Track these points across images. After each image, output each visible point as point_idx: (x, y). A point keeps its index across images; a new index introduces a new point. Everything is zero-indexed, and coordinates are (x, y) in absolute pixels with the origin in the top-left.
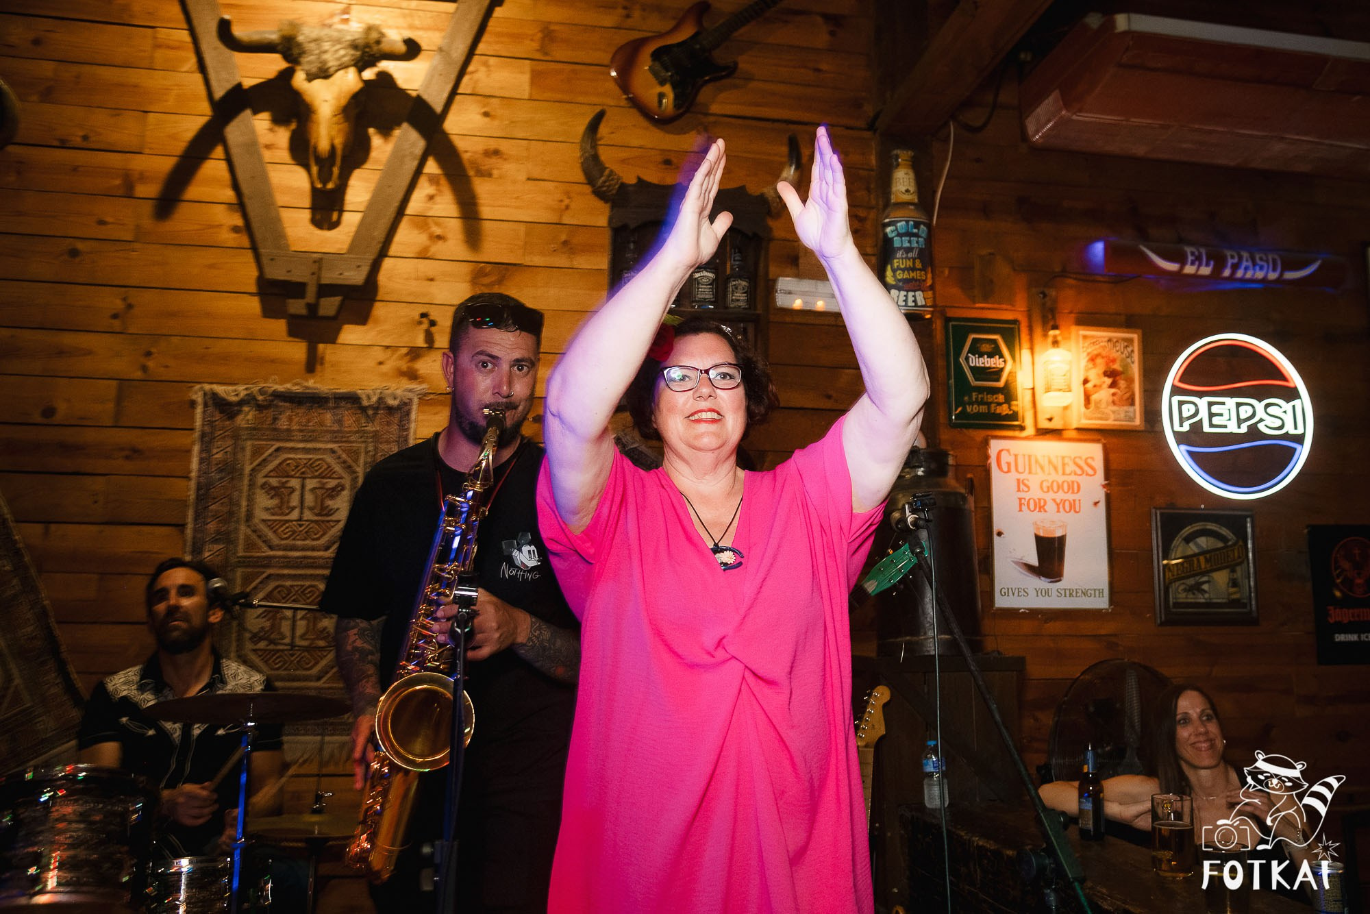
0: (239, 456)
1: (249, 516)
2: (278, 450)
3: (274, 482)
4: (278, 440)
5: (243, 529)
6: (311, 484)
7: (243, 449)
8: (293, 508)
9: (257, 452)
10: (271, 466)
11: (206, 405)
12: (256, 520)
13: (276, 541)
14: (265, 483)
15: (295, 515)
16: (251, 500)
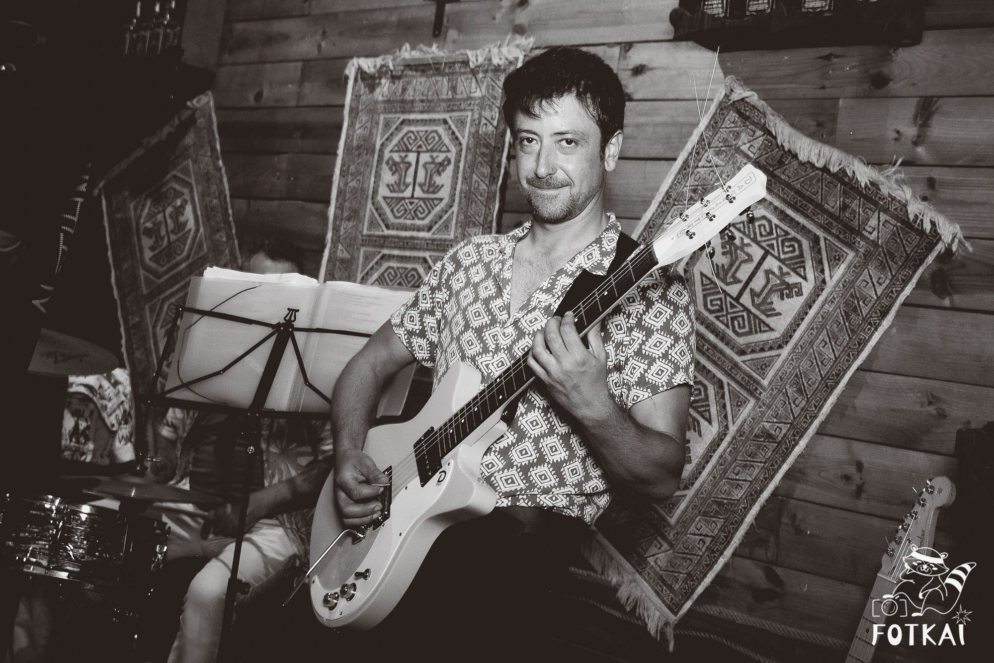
0: (374, 131)
1: (375, 192)
2: (403, 122)
3: (396, 157)
4: (403, 112)
5: (370, 205)
6: (425, 158)
7: (377, 123)
8: (407, 186)
9: (387, 125)
10: (395, 141)
11: (356, 80)
12: (379, 198)
13: (392, 220)
14: (391, 158)
15: (408, 193)
16: (378, 176)
